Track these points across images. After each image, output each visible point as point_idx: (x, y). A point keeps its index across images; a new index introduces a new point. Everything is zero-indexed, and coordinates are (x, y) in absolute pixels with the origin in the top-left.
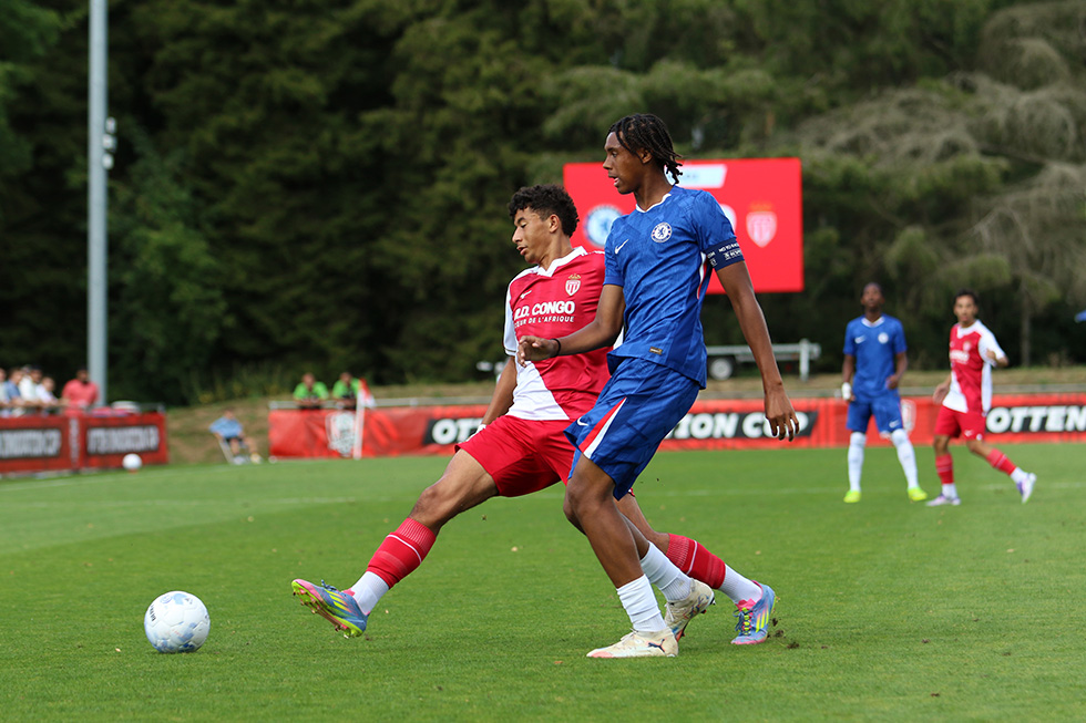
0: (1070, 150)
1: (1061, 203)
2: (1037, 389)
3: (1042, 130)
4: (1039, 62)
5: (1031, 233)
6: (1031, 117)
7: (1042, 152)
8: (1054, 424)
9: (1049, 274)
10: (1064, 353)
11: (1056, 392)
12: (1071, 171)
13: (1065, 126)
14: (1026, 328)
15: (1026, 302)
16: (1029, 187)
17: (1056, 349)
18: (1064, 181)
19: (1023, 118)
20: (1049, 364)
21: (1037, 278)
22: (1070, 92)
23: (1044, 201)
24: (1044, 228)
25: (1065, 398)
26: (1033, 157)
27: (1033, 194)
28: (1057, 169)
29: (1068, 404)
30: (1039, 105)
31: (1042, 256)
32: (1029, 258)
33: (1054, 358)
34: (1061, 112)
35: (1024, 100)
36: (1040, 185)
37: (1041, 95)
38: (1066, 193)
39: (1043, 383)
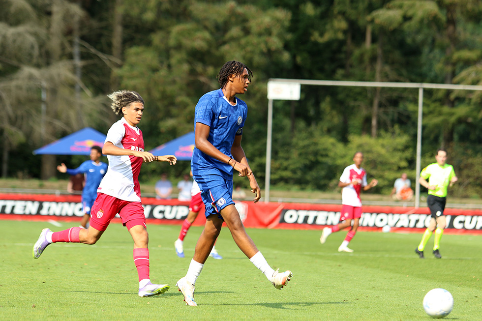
0: (35, 61)
1: (29, 89)
2: (11, 190)
3: (20, 48)
4: (21, 11)
5: (12, 105)
6: (14, 41)
7: (20, 61)
8: (18, 211)
9: (20, 128)
10: (26, 171)
11: (20, 193)
12: (34, 72)
13: (32, 47)
14: (6, 156)
15: (6, 142)
16: (11, 79)
17: (22, 169)
18: (31, 77)
19: (10, 41)
20: (17, 177)
21: (13, 130)
22: (36, 29)
23: (19, 88)
24: (19, 103)
25: (25, 196)
26: (14, 62)
27: (13, 84)
28: (27, 70)
29: (26, 200)
30: (19, 34)
31: (16, 118)
32: (10, 118)
33: (20, 174)
34: (31, 39)
35: (11, 31)
36: (17, 79)
37: (21, 29)
38: (32, 83)
39: (14, 187)
